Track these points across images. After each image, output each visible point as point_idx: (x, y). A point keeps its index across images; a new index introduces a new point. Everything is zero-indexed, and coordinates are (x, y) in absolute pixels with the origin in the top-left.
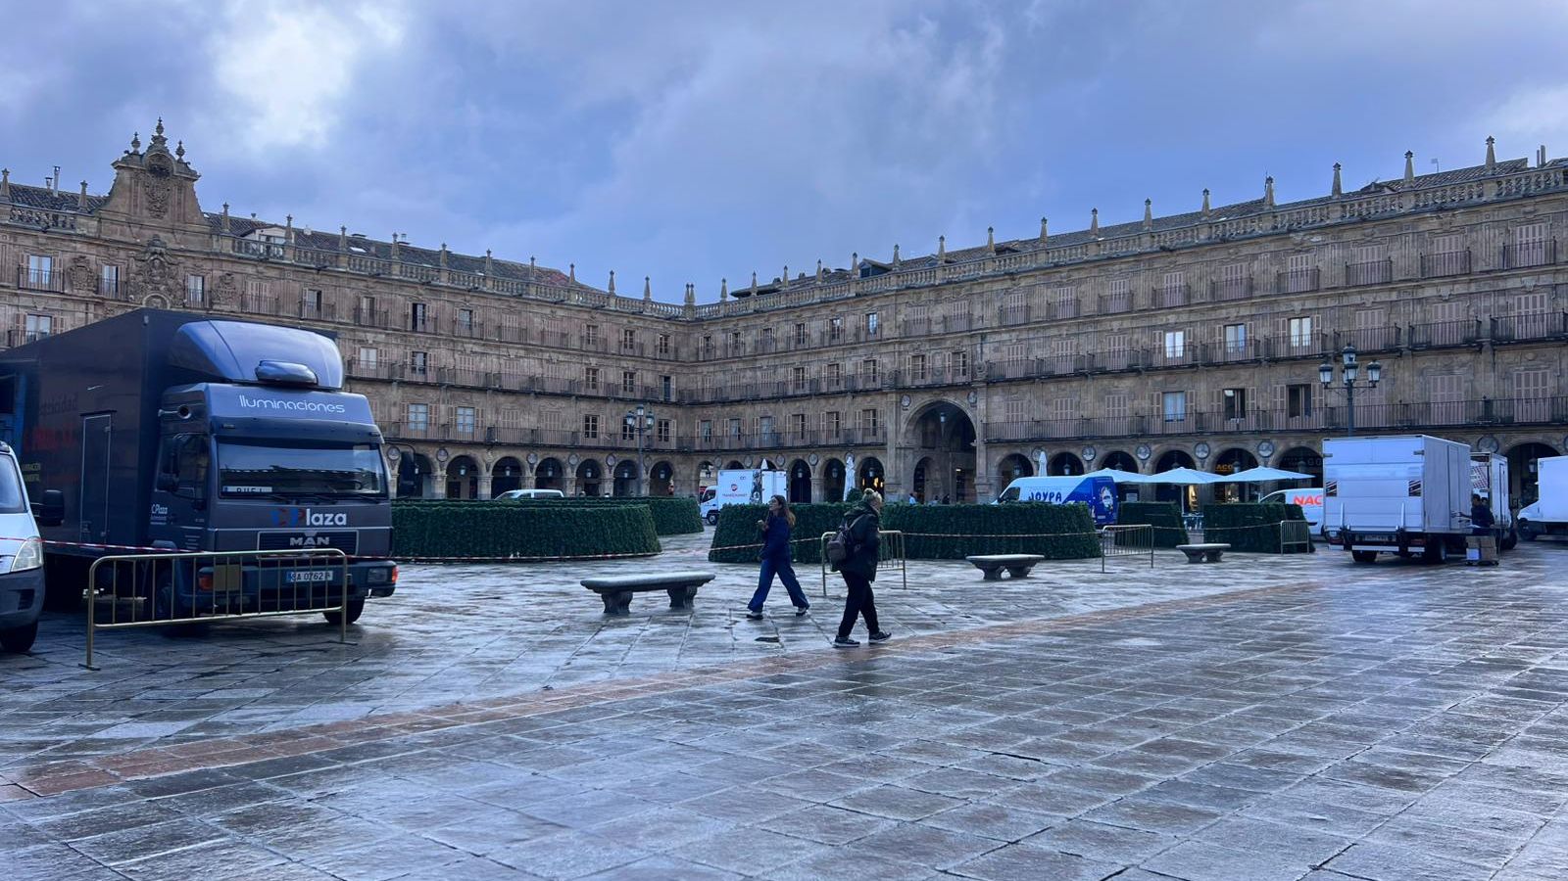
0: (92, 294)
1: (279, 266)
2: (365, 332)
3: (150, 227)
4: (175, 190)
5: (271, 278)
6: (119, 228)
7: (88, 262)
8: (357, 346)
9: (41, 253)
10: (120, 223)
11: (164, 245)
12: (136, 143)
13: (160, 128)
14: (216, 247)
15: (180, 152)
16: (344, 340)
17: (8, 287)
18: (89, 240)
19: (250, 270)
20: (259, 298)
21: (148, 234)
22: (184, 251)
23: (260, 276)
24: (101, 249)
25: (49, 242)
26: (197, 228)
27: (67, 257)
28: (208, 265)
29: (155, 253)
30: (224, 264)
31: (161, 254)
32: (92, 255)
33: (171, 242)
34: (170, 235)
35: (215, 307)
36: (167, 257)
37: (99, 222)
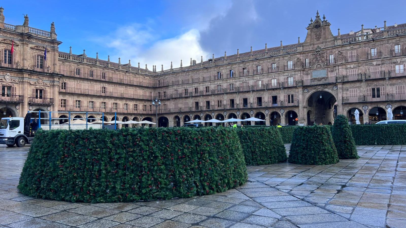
0: (302, 68)
1: (358, 43)
2: (396, 59)
3: (316, 44)
4: (323, 30)
5: (355, 49)
6: (308, 47)
7: (300, 59)
8: (393, 65)
9: (290, 60)
10: (308, 46)
11: (320, 48)
12: (311, 20)
13: (318, 13)
14: (336, 44)
15: (324, 18)
16: (387, 64)
17: (282, 71)
18: (300, 53)
19: (348, 48)
20: (352, 56)
21: (316, 46)
22: (325, 48)
23: (352, 49)
24: (304, 55)
25: (291, 56)
26: (330, 40)
27: (296, 59)
28: (334, 50)
29: (317, 52)
30: (339, 49)
31: (319, 51)
32: (301, 57)
33: (322, 46)
34: (322, 45)
35: (337, 63)
36: (321, 52)
37: (303, 47)
